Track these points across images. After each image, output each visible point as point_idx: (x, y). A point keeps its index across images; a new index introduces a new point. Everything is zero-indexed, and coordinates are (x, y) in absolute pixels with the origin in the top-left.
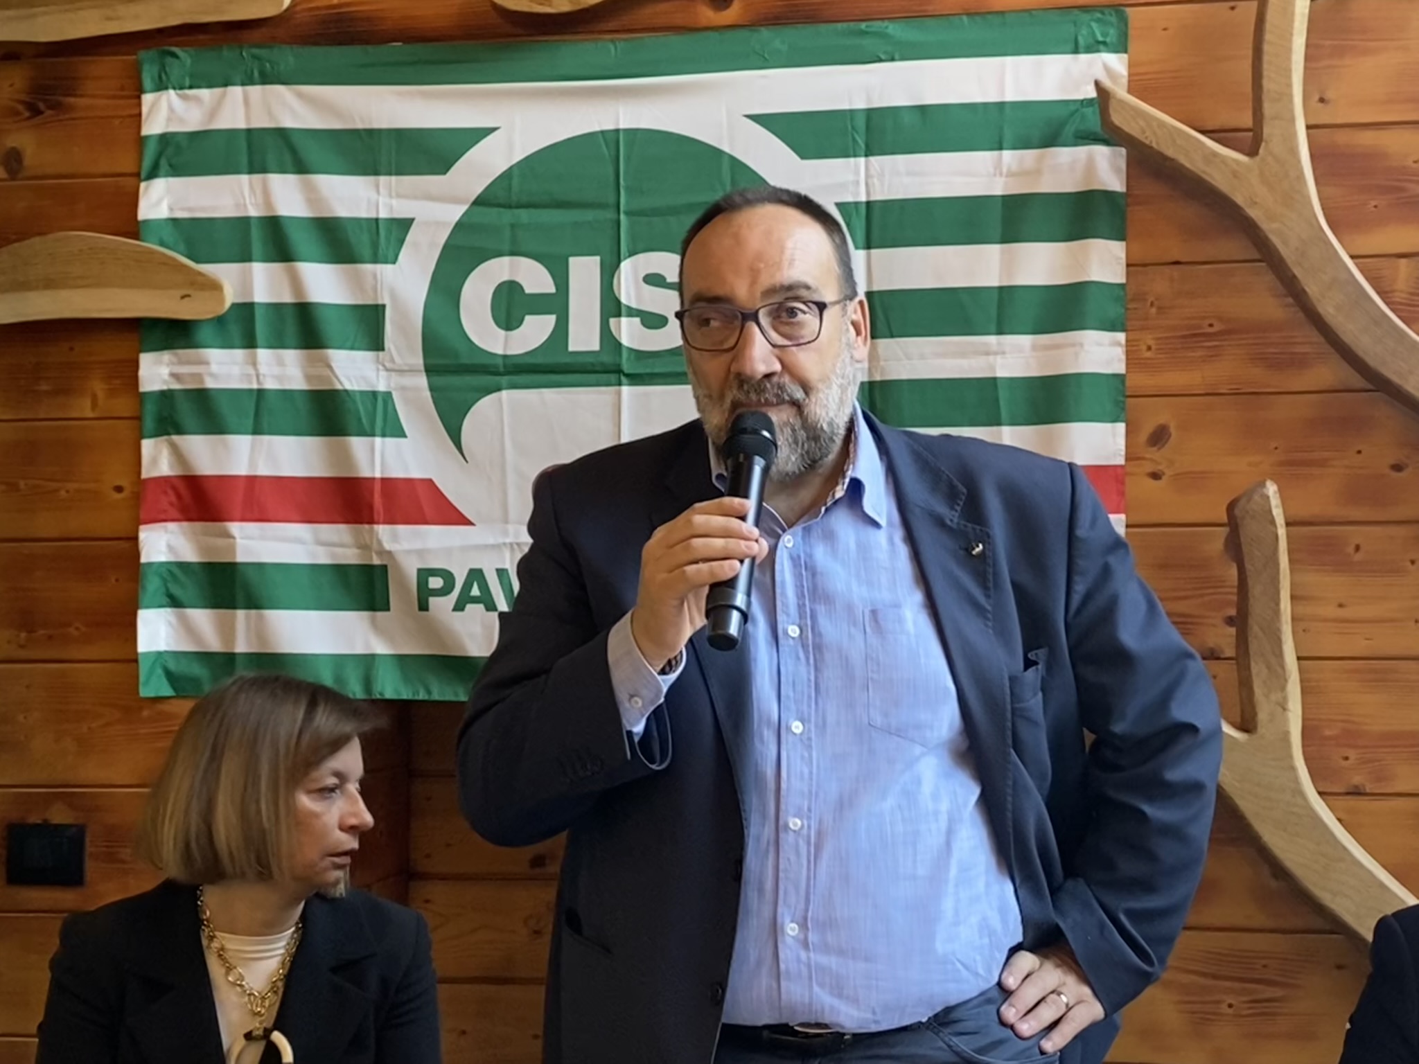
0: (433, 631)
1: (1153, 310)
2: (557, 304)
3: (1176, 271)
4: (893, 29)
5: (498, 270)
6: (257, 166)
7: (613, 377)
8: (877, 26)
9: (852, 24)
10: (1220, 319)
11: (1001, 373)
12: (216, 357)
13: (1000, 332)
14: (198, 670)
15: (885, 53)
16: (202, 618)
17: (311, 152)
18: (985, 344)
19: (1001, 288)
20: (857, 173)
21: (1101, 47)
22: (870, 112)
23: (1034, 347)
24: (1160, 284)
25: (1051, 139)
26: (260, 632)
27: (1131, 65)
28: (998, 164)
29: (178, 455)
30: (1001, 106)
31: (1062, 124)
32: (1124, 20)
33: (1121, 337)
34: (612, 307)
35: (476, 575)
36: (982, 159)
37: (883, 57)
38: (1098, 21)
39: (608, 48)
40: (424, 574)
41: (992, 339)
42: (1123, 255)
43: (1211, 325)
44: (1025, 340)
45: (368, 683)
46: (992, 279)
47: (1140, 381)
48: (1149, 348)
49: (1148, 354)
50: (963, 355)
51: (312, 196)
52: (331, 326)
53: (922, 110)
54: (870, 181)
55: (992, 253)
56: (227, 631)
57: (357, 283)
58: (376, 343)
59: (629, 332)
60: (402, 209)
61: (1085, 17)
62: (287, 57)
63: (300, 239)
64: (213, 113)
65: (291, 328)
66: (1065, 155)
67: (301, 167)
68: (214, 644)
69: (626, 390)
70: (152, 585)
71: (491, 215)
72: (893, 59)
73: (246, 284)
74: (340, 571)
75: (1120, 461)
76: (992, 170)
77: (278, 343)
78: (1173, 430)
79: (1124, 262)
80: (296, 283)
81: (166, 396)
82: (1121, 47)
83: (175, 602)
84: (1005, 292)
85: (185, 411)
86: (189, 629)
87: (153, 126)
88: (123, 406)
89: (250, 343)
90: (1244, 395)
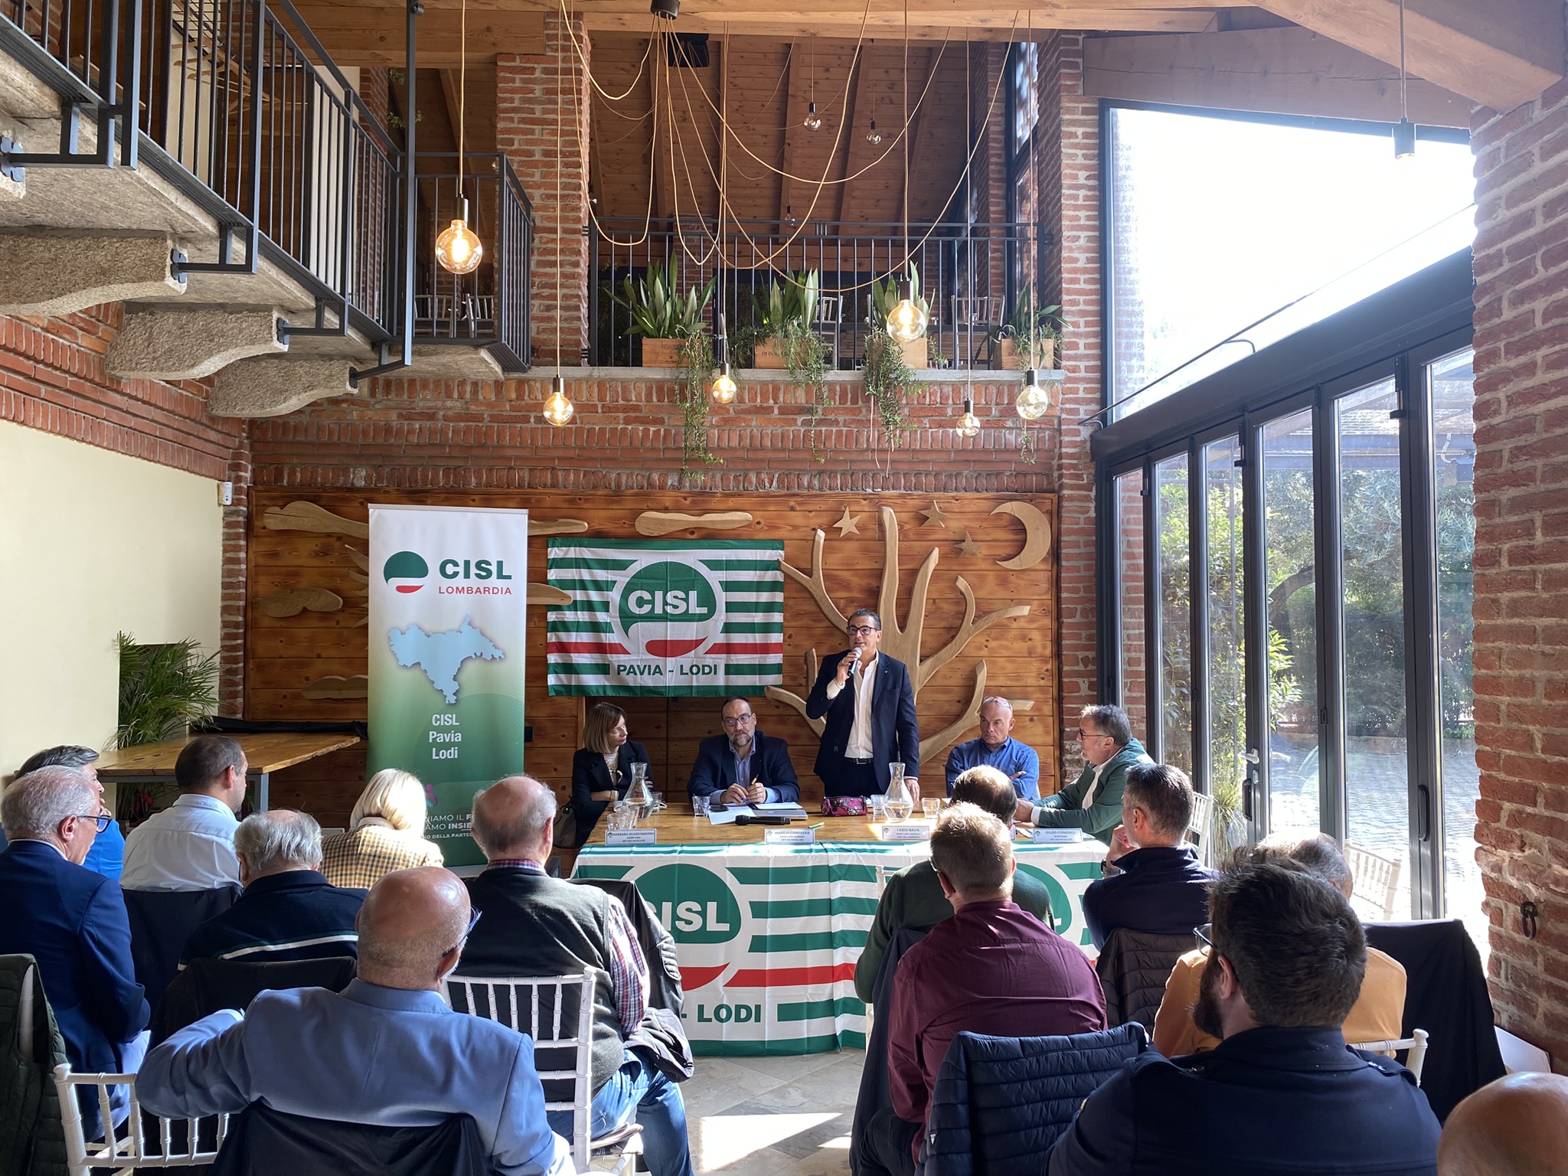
0: (621, 680)
1: (789, 609)
2: (652, 602)
4: (730, 542)
5: (638, 593)
6: (578, 567)
7: (665, 620)
10: (803, 611)
11: (756, 622)
12: (568, 613)
13: (757, 612)
14: (562, 689)
15: (730, 547)
16: (562, 676)
17: (592, 564)
19: (757, 602)
20: (724, 574)
21: (778, 549)
23: (763, 616)
24: (791, 602)
25: (767, 569)
26: (578, 680)
27: (784, 554)
28: (757, 574)
29: (557, 636)
30: (757, 561)
31: (769, 566)
32: (784, 543)
33: (782, 614)
34: (665, 603)
35: (632, 666)
36: (751, 573)
38: (778, 543)
39: (665, 543)
40: (619, 666)
41: (754, 614)
43: (798, 613)
45: (605, 692)
46: (754, 600)
47: (785, 624)
48: (788, 617)
50: (748, 617)
51: (591, 574)
52: (597, 606)
53: (738, 561)
55: (757, 594)
56: (570, 680)
57: (603, 596)
58: (607, 610)
59: (669, 609)
60: (614, 578)
61: (775, 542)
62: (586, 541)
63: (589, 585)
64: (566, 553)
65: (586, 605)
66: (770, 573)
67: (589, 568)
68: (566, 683)
69: (669, 623)
70: (551, 668)
71: (636, 580)
72: (732, 549)
73: (575, 596)
74: (597, 665)
75: (781, 642)
76: (754, 576)
77: (583, 610)
78: (793, 635)
79: (783, 597)
80: (588, 595)
81: (554, 622)
82: (782, 549)
83: (556, 673)
85: (560, 627)
86: (559, 679)
87: (551, 556)
88: (543, 624)
89: (576, 610)
90: (808, 628)
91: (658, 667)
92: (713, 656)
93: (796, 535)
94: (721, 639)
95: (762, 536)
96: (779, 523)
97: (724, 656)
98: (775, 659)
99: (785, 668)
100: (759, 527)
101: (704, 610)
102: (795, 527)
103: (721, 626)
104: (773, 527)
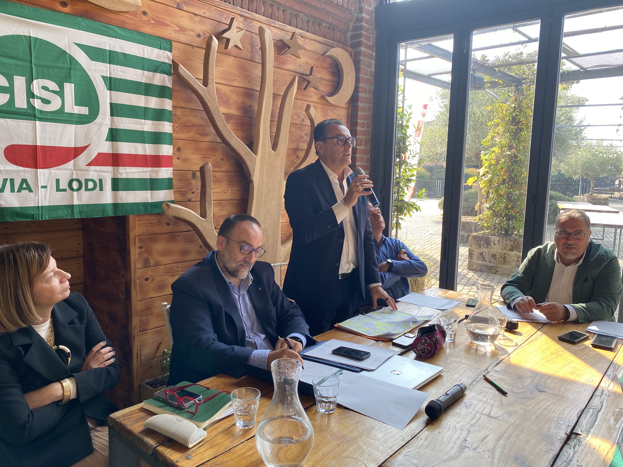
1: (177, 118)
2: (10, 90)
3: (182, 110)
4: (116, 29)
7: (33, 118)
8: (112, 27)
9: (105, 24)
10: (191, 123)
11: (145, 130)
13: (145, 119)
15: (114, 35)
18: (142, 122)
19: (145, 107)
20: (107, 68)
21: (166, 49)
22: (110, 51)
23: (152, 124)
24: (179, 112)
25: (156, 71)
27: (173, 56)
28: (144, 74)
30: (144, 58)
31: (158, 67)
32: (171, 44)
33: (171, 124)
34: (31, 95)
36: (140, 72)
37: (114, 36)
38: (166, 42)
39: (26, 8)
41: (143, 121)
42: (172, 104)
43: (189, 124)
44: (150, 122)
46: (142, 104)
47: (175, 135)
48: (177, 128)
49: (177, 129)
50: (136, 124)
53: (124, 54)
54: (110, 71)
55: (143, 97)
59: (37, 104)
61: (163, 41)
66: (158, 75)
69: (37, 122)
72: (116, 38)
75: (171, 155)
76: (142, 76)
78: (181, 147)
79: (172, 105)
82: (170, 51)
84: (146, 109)
90: (196, 141)
91: (24, 181)
92: (98, 168)
93: (182, 38)
94: (106, 147)
95: (147, 30)
96: (167, 19)
97: (110, 168)
98: (165, 173)
99: (175, 182)
100: (145, 18)
101: (84, 110)
102: (182, 30)
103: (105, 132)
104: (160, 23)
